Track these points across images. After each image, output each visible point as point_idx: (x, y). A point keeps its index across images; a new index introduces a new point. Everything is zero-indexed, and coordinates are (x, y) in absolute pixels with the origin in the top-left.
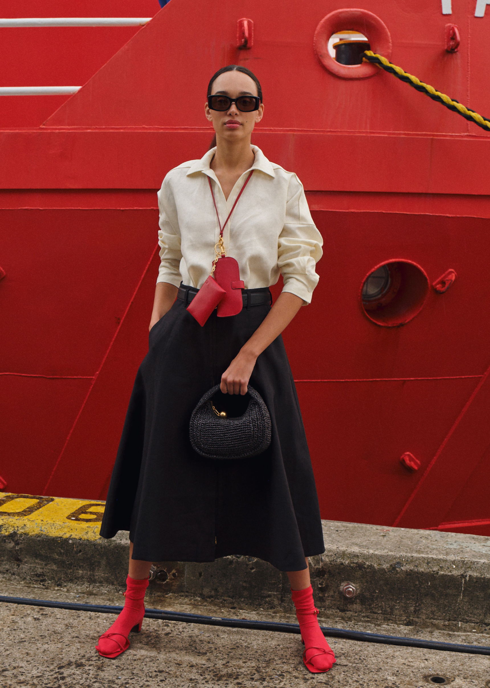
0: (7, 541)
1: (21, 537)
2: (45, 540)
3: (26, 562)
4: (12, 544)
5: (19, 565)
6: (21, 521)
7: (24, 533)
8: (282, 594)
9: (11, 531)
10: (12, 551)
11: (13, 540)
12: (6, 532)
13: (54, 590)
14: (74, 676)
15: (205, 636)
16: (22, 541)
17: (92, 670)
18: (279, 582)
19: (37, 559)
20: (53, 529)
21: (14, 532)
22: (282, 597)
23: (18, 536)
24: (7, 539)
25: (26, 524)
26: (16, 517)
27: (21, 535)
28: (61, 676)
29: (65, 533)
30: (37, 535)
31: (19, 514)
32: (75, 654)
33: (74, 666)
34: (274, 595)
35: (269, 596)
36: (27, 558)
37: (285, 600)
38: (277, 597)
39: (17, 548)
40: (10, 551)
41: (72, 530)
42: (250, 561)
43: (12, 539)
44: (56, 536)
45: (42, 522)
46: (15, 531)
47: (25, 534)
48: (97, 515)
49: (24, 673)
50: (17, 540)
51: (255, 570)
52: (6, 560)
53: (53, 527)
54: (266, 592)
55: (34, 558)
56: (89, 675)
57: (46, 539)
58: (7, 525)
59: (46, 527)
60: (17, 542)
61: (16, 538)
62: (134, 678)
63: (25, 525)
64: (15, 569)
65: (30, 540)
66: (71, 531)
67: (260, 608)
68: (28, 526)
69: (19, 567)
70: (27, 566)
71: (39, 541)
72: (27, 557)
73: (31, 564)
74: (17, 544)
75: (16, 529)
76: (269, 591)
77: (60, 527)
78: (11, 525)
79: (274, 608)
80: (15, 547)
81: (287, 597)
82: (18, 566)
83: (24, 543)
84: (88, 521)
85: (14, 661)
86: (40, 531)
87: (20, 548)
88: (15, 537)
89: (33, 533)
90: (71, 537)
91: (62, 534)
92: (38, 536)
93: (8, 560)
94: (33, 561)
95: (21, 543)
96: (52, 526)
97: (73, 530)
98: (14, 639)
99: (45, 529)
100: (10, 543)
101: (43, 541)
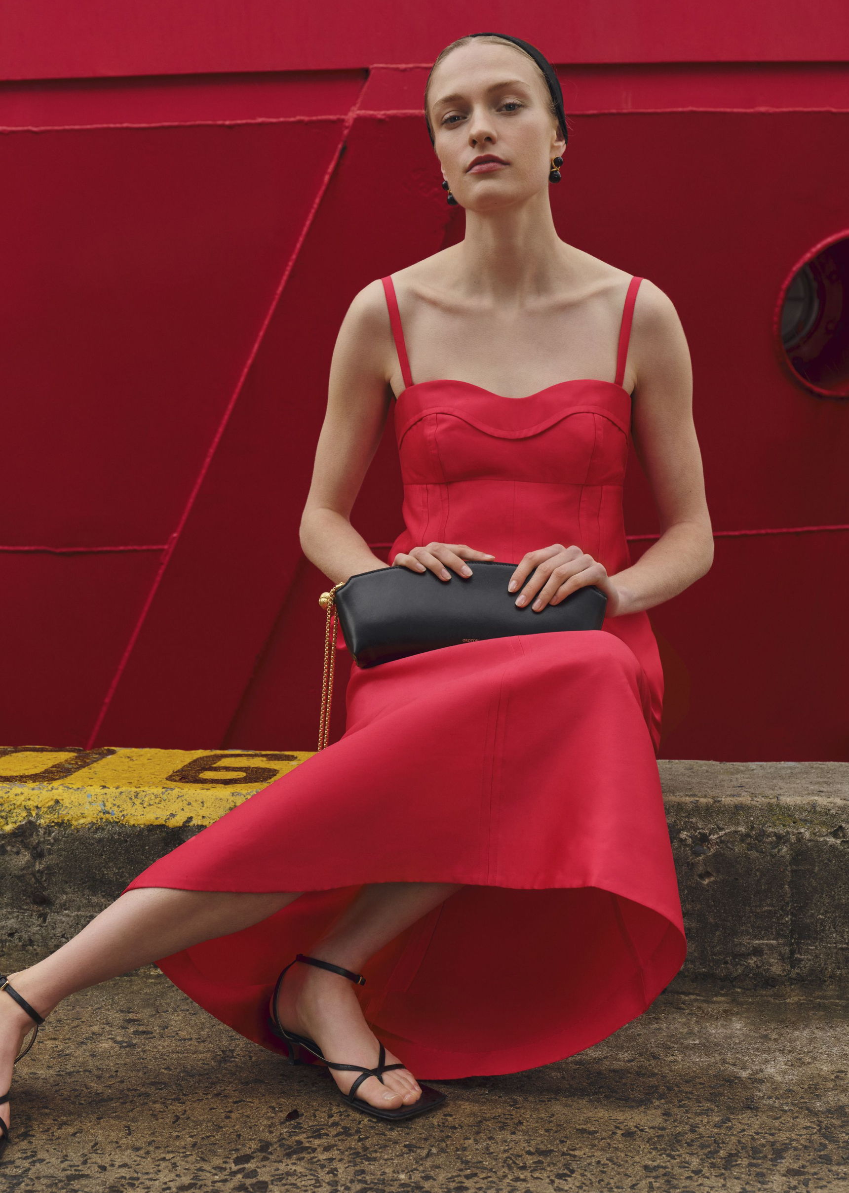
0: (9, 848)
1: (50, 835)
2: (116, 837)
3: (64, 906)
4: (25, 857)
5: (43, 916)
6: (44, 792)
7: (57, 824)
8: (792, 944)
9: (20, 818)
10: (23, 876)
11: (26, 847)
12: (7, 824)
13: (150, 977)
14: (292, 1180)
15: (619, 1060)
16: (52, 845)
17: (341, 1160)
18: (782, 909)
19: (94, 894)
20: (138, 806)
21: (30, 822)
22: (792, 952)
23: (42, 831)
24: (9, 843)
25: (59, 798)
26: (31, 785)
27: (48, 830)
28: (254, 1180)
29: (173, 815)
30: (93, 824)
31: (35, 778)
32: (269, 1123)
33: (280, 1152)
34: (771, 948)
35: (757, 951)
36: (66, 893)
37: (800, 960)
38: (780, 954)
39: (37, 868)
40: (19, 877)
41: (189, 804)
42: (699, 855)
43: (22, 841)
44: (148, 823)
45: (105, 790)
46: (32, 819)
47: (59, 825)
48: (244, 771)
49: (138, 1179)
50: (39, 843)
51: (712, 879)
52: (7, 905)
53: (138, 802)
54: (745, 940)
55: (87, 892)
56: (336, 1175)
57: (119, 834)
58: (6, 806)
59: (117, 802)
60: (39, 850)
61: (34, 840)
62: (475, 1175)
63: (57, 802)
64: (35, 929)
65: (75, 840)
66: (187, 808)
67: (734, 986)
68: (66, 803)
69: (45, 921)
70: (68, 916)
71: (100, 840)
72: (68, 890)
73: (79, 910)
74: (38, 855)
75: (34, 814)
76: (756, 937)
77: (157, 800)
78: (18, 803)
79: (774, 986)
80: (34, 866)
81: (807, 952)
82: (41, 920)
83: (59, 850)
84: (227, 782)
85: (95, 1152)
86: (101, 815)
87: (48, 868)
88: (31, 835)
89: (82, 821)
90: (191, 824)
91: (165, 818)
92: (95, 827)
93: (15, 903)
94: (85, 901)
95: (50, 852)
96: (135, 800)
97: (193, 804)
98: (76, 1096)
99: (115, 808)
100: (18, 853)
101: (111, 840)
